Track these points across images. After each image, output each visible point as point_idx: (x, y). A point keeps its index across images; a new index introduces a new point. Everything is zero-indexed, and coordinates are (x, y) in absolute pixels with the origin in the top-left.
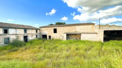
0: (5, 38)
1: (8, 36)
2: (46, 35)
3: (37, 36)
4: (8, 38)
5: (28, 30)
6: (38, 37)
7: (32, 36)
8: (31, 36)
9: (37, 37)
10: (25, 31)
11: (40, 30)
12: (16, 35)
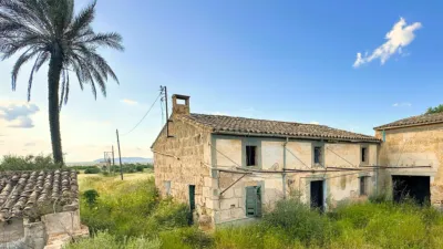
0: (247, 189)
1: (257, 178)
2: (428, 178)
3: (363, 179)
4: (259, 190)
5: (327, 145)
6: (371, 186)
7: (343, 184)
8: (338, 180)
9: (362, 191)
10: (317, 155)
11: (378, 143)
12: (284, 172)
